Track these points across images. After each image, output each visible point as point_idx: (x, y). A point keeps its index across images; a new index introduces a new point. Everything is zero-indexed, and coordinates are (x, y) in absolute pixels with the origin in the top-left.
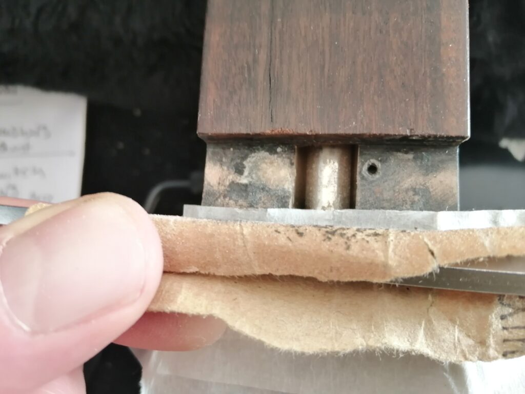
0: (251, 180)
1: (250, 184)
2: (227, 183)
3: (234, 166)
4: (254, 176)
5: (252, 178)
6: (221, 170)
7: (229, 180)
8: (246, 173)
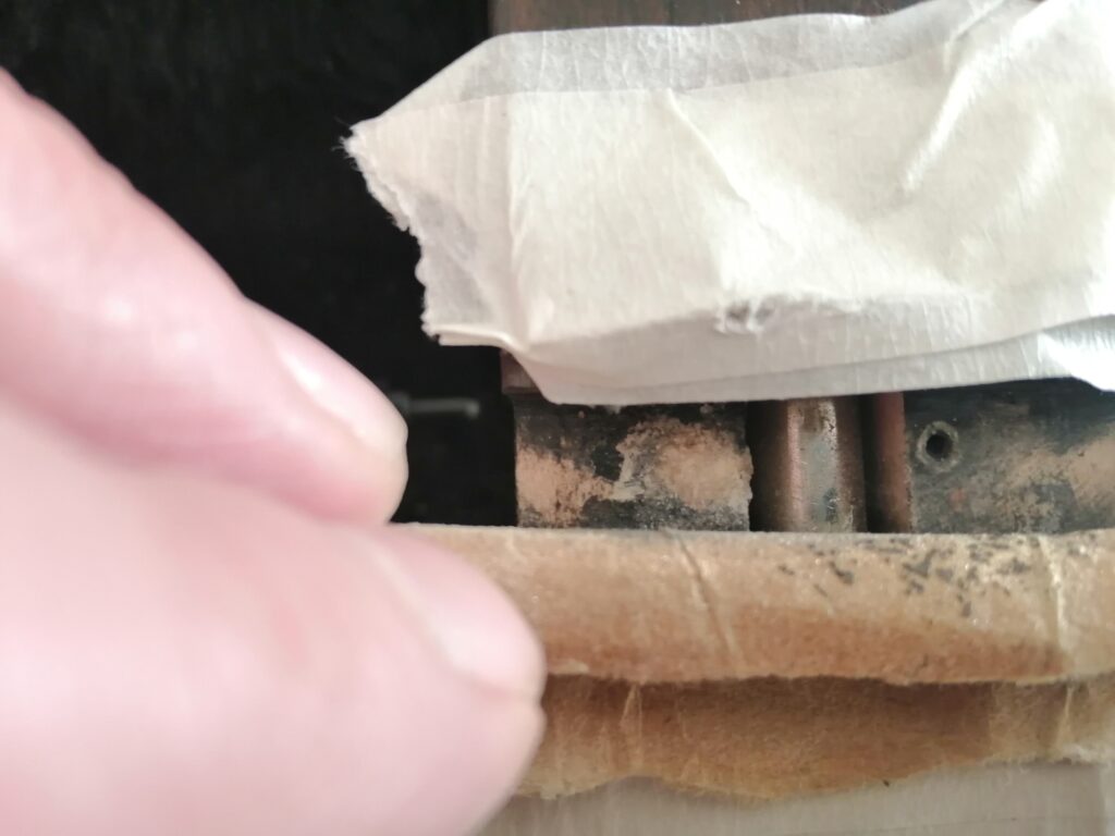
0: (642, 491)
2: (579, 503)
4: (647, 479)
5: (643, 485)
6: (558, 468)
8: (626, 472)
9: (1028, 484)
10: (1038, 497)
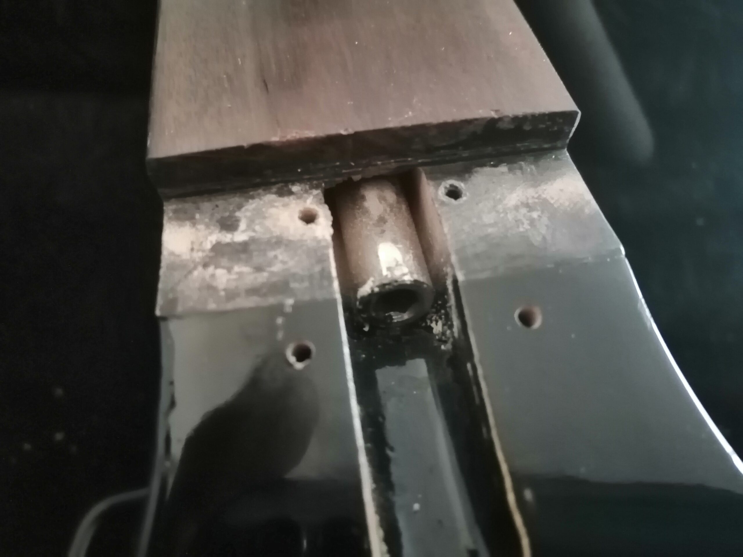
0: (253, 234)
1: (253, 240)
2: (208, 246)
3: (218, 221)
5: (254, 231)
7: (211, 242)
8: (243, 225)
9: (519, 203)
10: (528, 209)
